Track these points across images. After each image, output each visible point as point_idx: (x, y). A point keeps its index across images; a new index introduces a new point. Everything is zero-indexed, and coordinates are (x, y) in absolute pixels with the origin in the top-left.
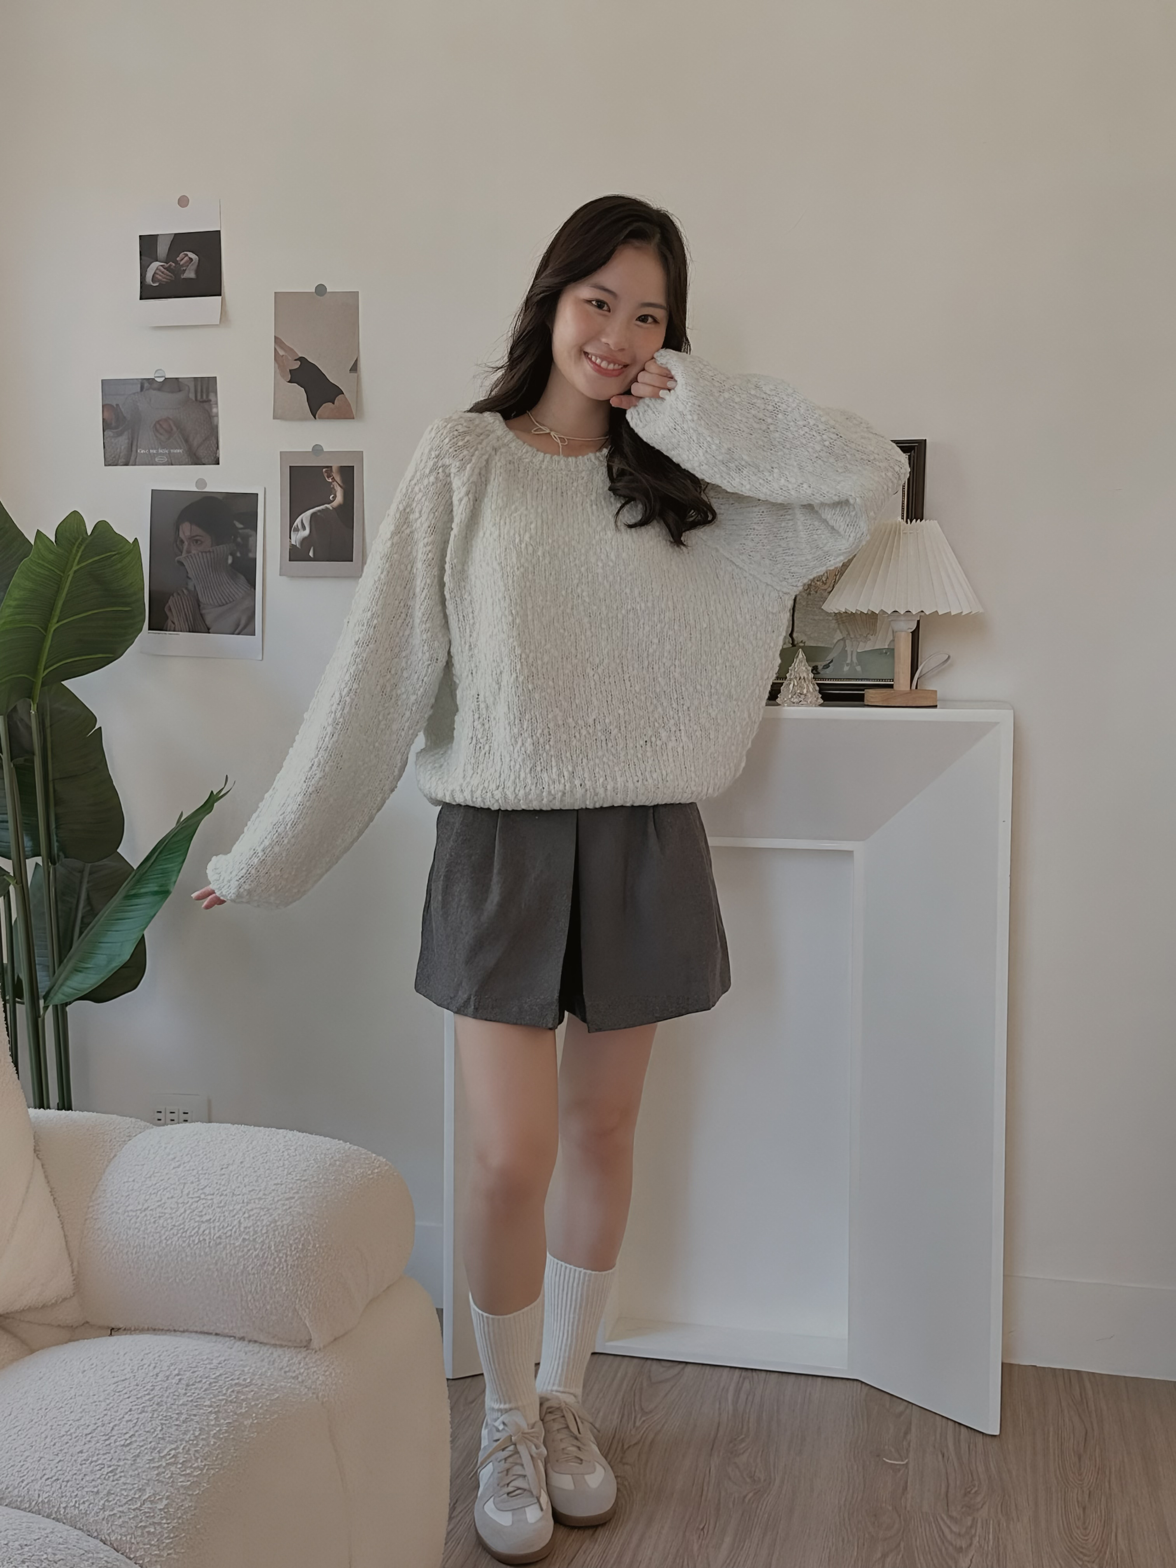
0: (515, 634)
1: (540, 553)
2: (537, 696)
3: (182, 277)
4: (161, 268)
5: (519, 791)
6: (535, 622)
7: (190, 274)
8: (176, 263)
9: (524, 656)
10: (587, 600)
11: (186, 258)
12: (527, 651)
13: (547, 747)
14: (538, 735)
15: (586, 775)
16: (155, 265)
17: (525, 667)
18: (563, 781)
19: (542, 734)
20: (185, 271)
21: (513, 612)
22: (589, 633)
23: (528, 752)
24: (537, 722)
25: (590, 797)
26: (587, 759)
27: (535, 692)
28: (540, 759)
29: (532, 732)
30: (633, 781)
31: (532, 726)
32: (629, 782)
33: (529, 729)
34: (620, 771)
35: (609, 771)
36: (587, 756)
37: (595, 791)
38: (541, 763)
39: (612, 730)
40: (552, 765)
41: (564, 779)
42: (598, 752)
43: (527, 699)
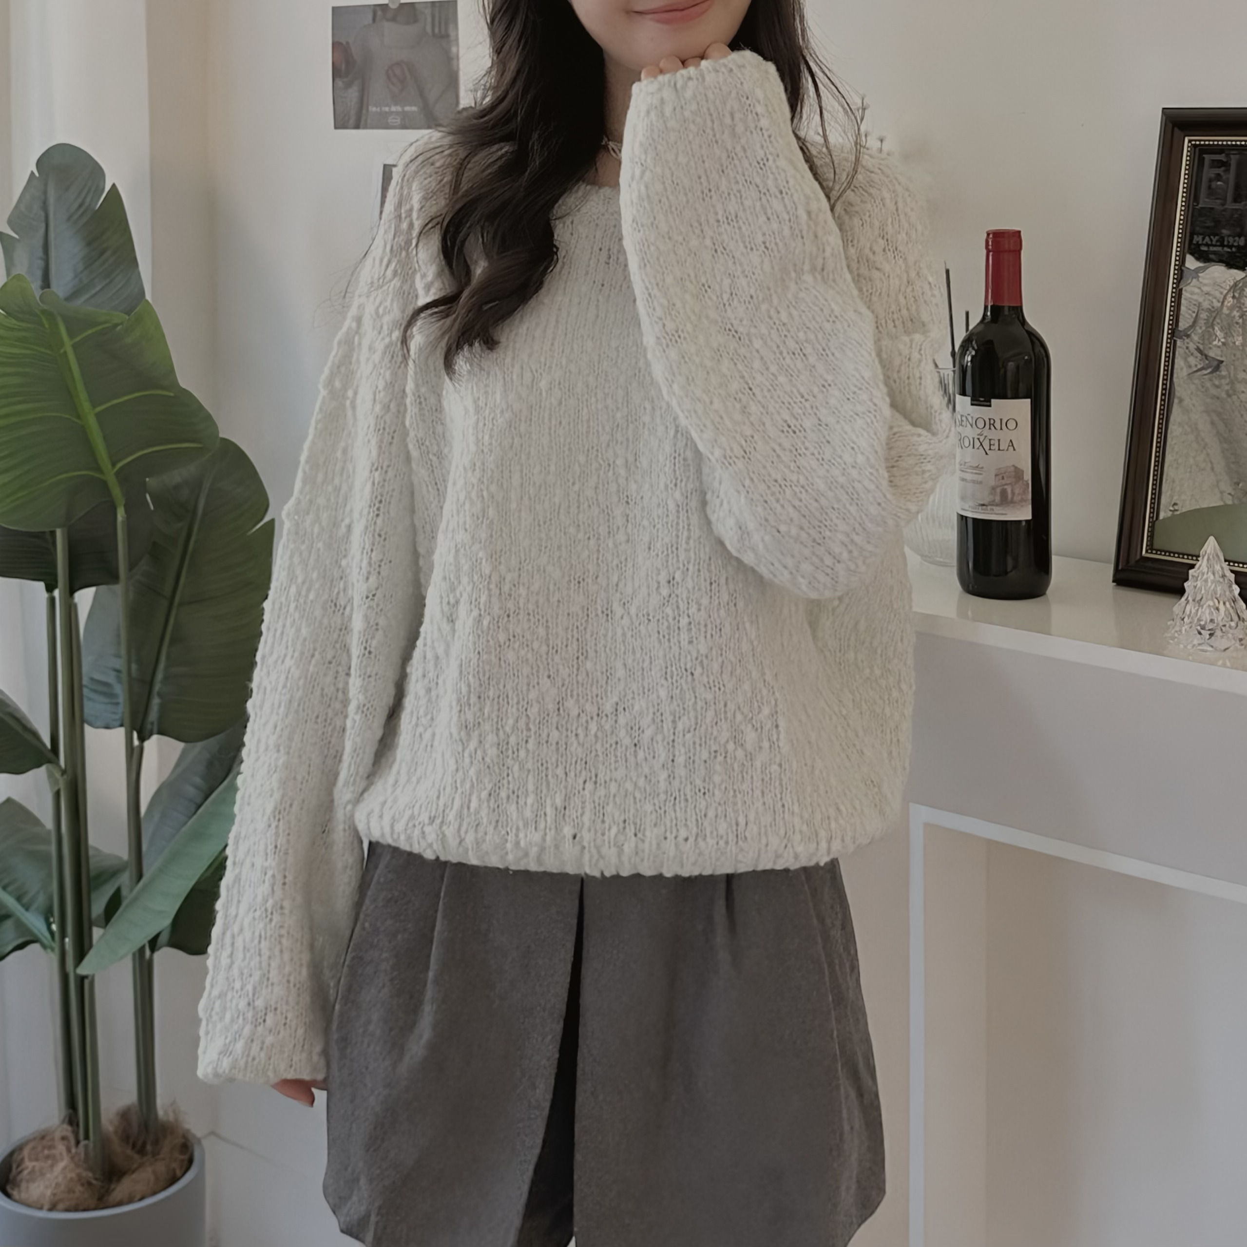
0: (483, 536)
2: (511, 656)
5: (466, 832)
6: (523, 514)
9: (496, 577)
10: (622, 472)
12: (502, 568)
13: (522, 753)
14: (508, 729)
15: (586, 819)
17: (495, 600)
18: (542, 826)
19: (515, 728)
21: (485, 493)
22: (621, 537)
23: (488, 759)
24: (508, 703)
25: (590, 861)
26: (596, 783)
27: (509, 646)
28: (508, 775)
29: (497, 723)
30: (676, 837)
31: (499, 710)
32: (668, 840)
33: (494, 716)
34: (654, 813)
35: (632, 811)
36: (596, 776)
37: (599, 852)
38: (509, 782)
39: (646, 727)
40: (527, 790)
41: (546, 821)
42: (616, 769)
43: (493, 658)
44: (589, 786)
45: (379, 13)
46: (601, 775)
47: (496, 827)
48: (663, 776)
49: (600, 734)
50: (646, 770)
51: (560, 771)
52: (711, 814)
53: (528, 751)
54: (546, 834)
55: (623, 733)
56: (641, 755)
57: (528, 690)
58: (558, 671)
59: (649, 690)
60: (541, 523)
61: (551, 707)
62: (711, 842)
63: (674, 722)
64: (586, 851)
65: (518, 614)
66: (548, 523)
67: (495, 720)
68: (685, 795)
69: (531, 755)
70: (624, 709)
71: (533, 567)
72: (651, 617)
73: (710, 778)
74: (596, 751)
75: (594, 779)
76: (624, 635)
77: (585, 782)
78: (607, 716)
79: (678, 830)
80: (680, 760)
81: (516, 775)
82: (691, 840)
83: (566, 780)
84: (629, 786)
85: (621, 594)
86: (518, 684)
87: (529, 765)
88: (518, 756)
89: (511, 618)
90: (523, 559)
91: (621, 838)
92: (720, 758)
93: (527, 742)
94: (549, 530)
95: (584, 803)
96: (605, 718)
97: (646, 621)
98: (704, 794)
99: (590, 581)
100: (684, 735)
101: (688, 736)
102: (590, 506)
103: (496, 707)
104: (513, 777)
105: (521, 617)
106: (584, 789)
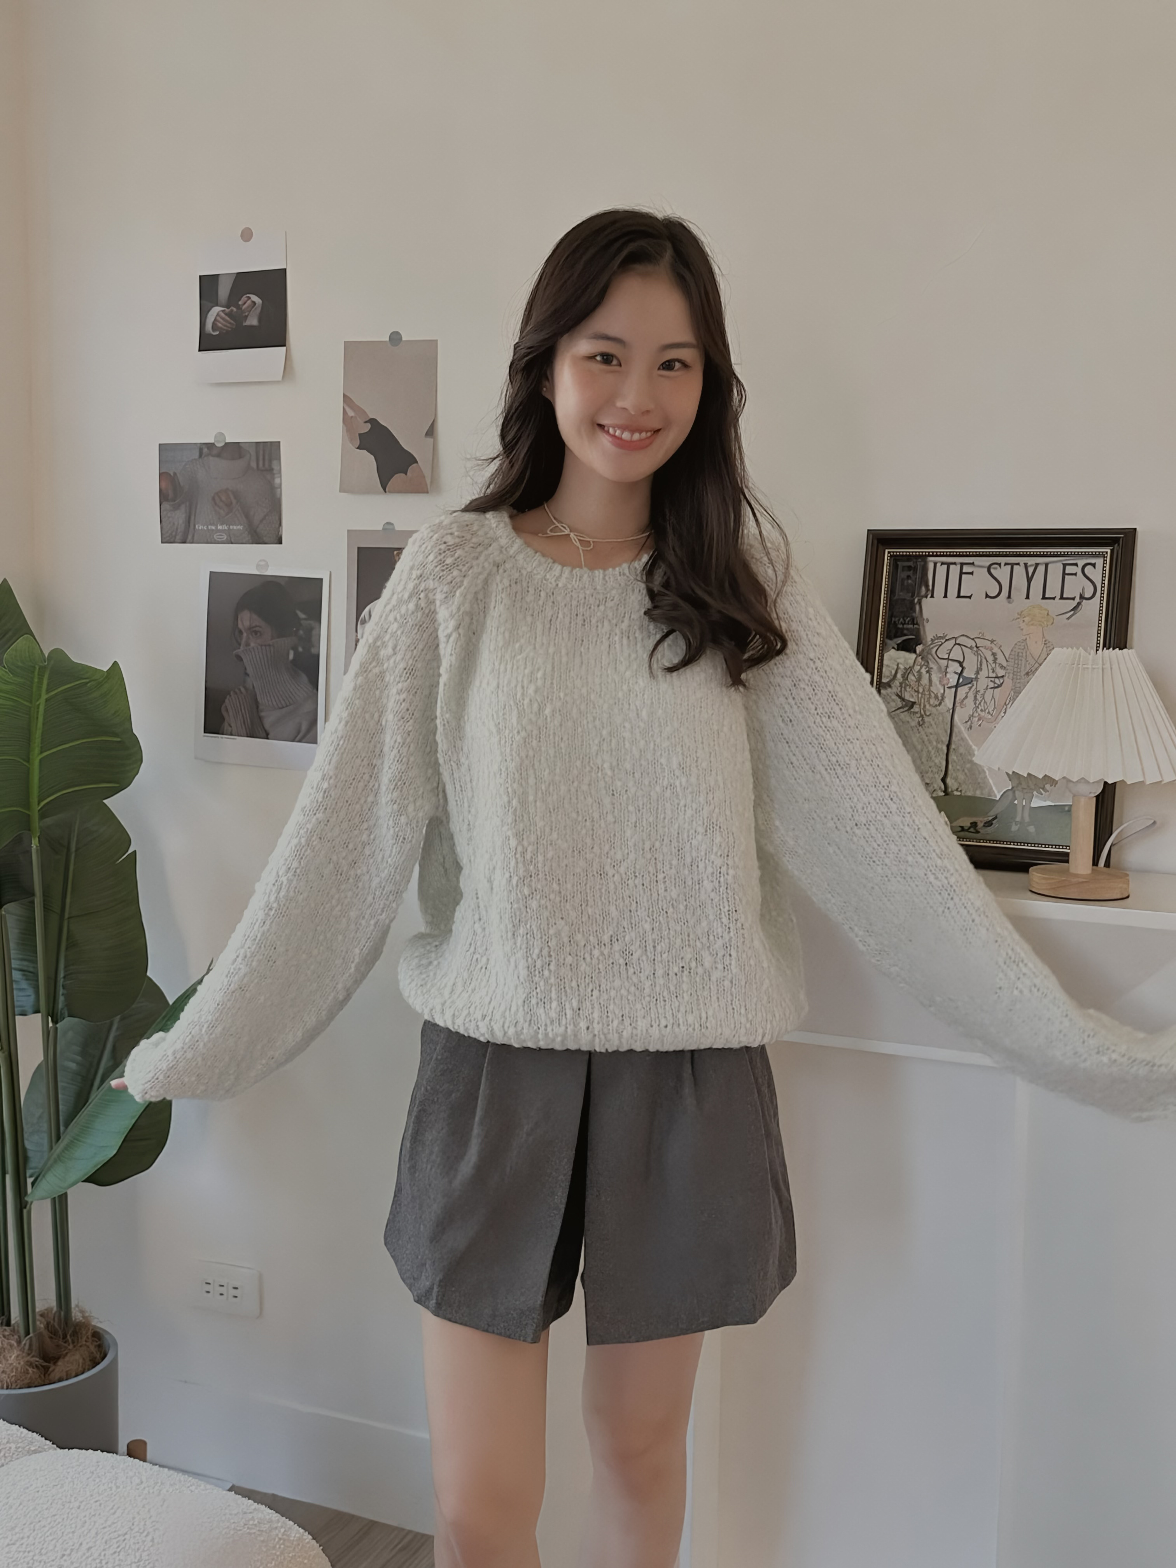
0: (510, 820)
1: (547, 711)
2: (534, 904)
3: (244, 324)
4: (222, 314)
5: (509, 1027)
6: (538, 804)
7: (253, 321)
8: (239, 307)
9: (520, 849)
10: (609, 773)
11: (249, 302)
12: (525, 843)
13: (546, 973)
14: (535, 956)
15: (596, 1015)
16: (216, 310)
17: (520, 865)
18: (564, 1022)
19: (540, 955)
20: (246, 317)
21: (510, 790)
22: (610, 818)
23: (521, 978)
24: (534, 938)
25: (600, 1043)
26: (600, 991)
27: (532, 898)
28: (536, 988)
29: (527, 952)
30: (659, 1025)
31: (527, 943)
32: (654, 1027)
33: (524, 946)
34: (643, 1010)
35: (627, 1009)
36: (600, 986)
37: (606, 1038)
38: (537, 993)
39: (634, 951)
40: (551, 998)
41: (566, 1018)
42: (614, 981)
43: (522, 907)
44: (596, 993)
46: (603, 986)
47: (530, 1024)
48: (648, 984)
51: (574, 984)
52: (682, 1009)
54: (567, 1027)
55: (617, 955)
56: (631, 971)
57: (549, 928)
59: (635, 925)
60: (552, 810)
61: (566, 940)
62: (683, 1028)
63: (654, 947)
64: (597, 1037)
65: (538, 875)
67: (525, 950)
68: (663, 997)
69: (552, 974)
71: (547, 841)
72: (637, 874)
73: (680, 985)
74: (599, 969)
75: (598, 988)
76: (616, 888)
77: (592, 991)
79: (659, 1021)
80: (660, 972)
81: (543, 988)
82: (669, 1027)
83: (578, 990)
84: (624, 992)
85: (611, 859)
86: (541, 924)
87: (552, 980)
88: (543, 975)
89: (533, 878)
90: (539, 835)
91: (622, 1027)
92: (686, 972)
93: (549, 965)
94: (557, 815)
95: (593, 1005)
96: (603, 946)
97: (634, 878)
98: (677, 997)
99: (587, 850)
100: (661, 956)
101: (665, 956)
102: (585, 798)
103: (525, 942)
104: (541, 990)
105: (540, 876)
106: (592, 995)
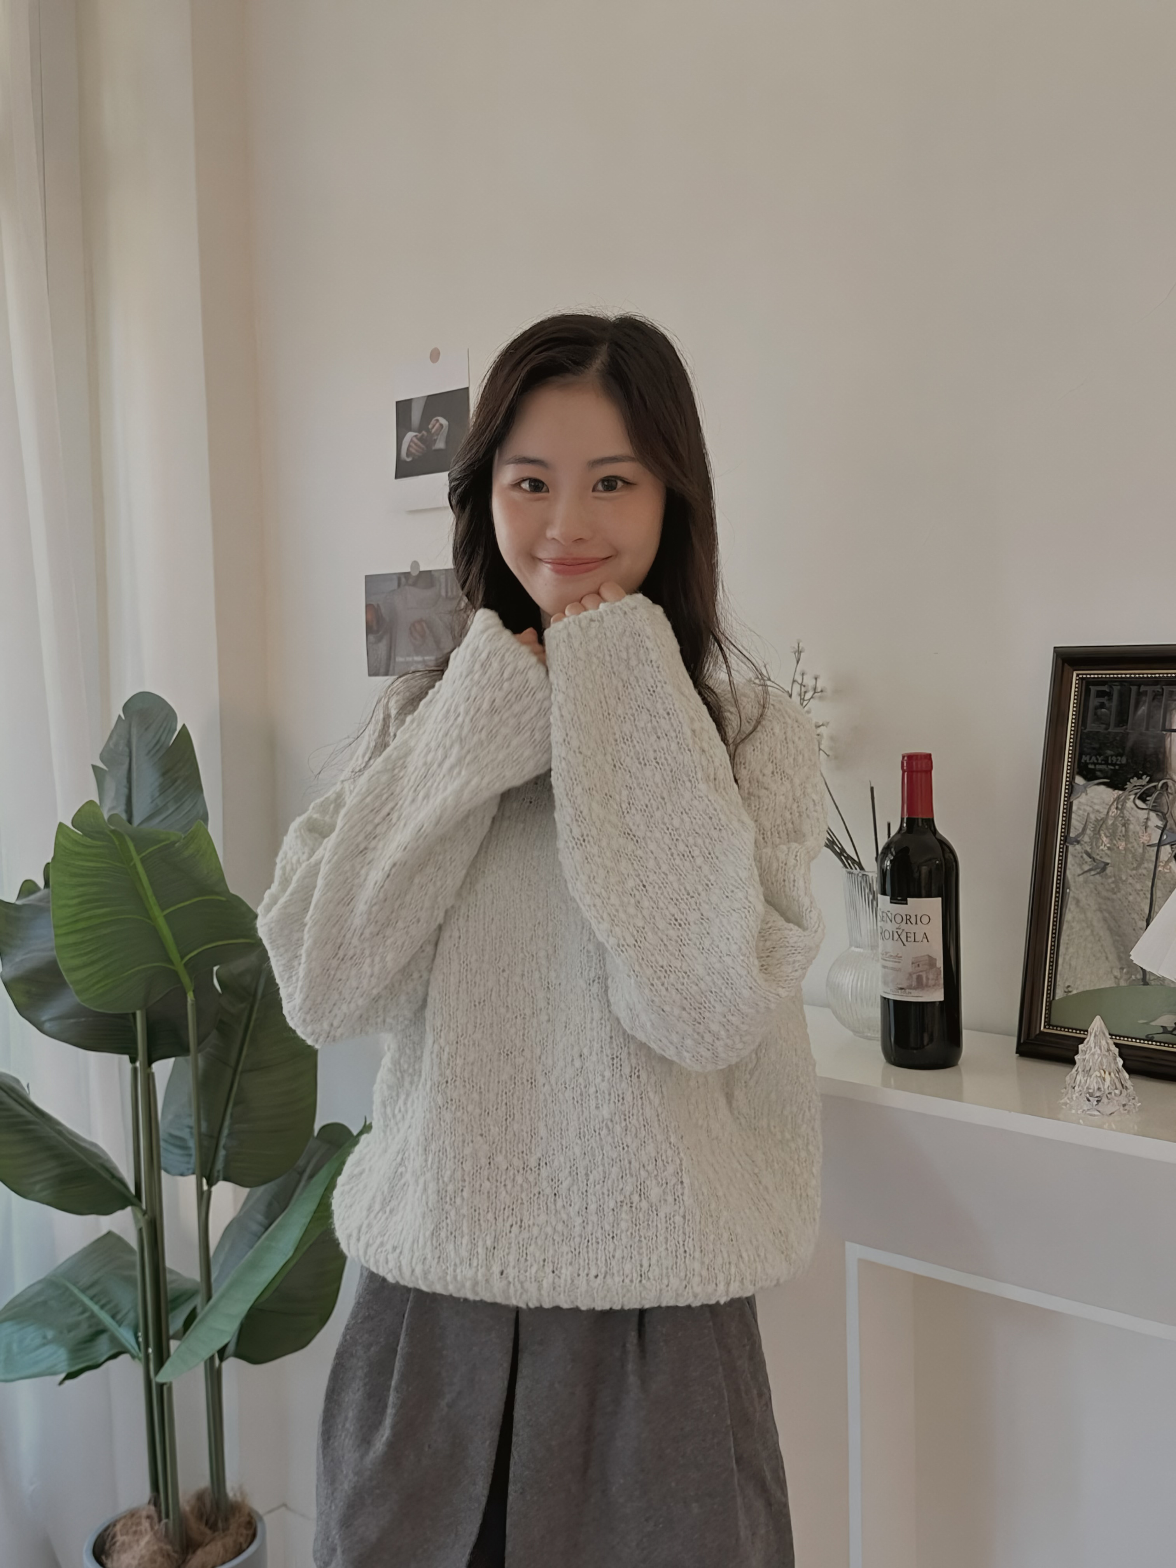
10: (544, 962)
13: (458, 1200)
15: (512, 1258)
24: (446, 1156)
25: (515, 1294)
26: (521, 1227)
27: (447, 1108)
28: (447, 1218)
29: (438, 1173)
30: (587, 1275)
31: (439, 1162)
32: (581, 1277)
33: (435, 1167)
34: (570, 1254)
35: (551, 1252)
36: (521, 1221)
37: (522, 1287)
38: (447, 1225)
39: (564, 1179)
40: (462, 1232)
41: (478, 1258)
42: (538, 1215)
43: (435, 1117)
44: (515, 1229)
45: (403, 580)
46: (525, 1220)
47: (438, 1262)
48: (579, 1220)
49: (525, 1185)
50: (565, 1217)
51: (490, 1216)
52: (618, 1254)
53: (463, 1199)
54: (478, 1270)
55: (545, 1184)
56: (559, 1203)
57: (463, 1146)
58: (489, 1130)
59: (566, 1148)
60: (477, 1003)
61: (484, 1161)
62: (617, 1279)
63: (587, 1175)
64: (512, 1285)
66: (482, 1004)
67: (436, 1171)
68: (597, 1238)
69: (465, 1202)
70: (546, 1164)
71: (469, 1041)
72: (567, 1086)
73: (618, 1224)
74: (522, 1200)
75: (519, 1223)
76: (545, 1100)
77: (511, 1226)
78: (531, 1170)
79: (589, 1269)
80: (592, 1207)
81: (453, 1218)
82: (601, 1277)
83: (496, 1224)
84: (549, 1230)
85: (544, 1065)
86: (454, 1141)
88: (455, 1202)
89: (449, 1084)
91: (541, 1274)
92: (625, 1208)
93: (462, 1190)
94: (483, 1010)
95: (510, 1244)
96: (529, 1171)
97: (564, 1089)
98: (613, 1237)
99: (517, 1053)
100: (595, 1186)
101: (598, 1187)
102: (517, 990)
103: (437, 1160)
104: (451, 1220)
105: (457, 1083)
106: (510, 1232)
